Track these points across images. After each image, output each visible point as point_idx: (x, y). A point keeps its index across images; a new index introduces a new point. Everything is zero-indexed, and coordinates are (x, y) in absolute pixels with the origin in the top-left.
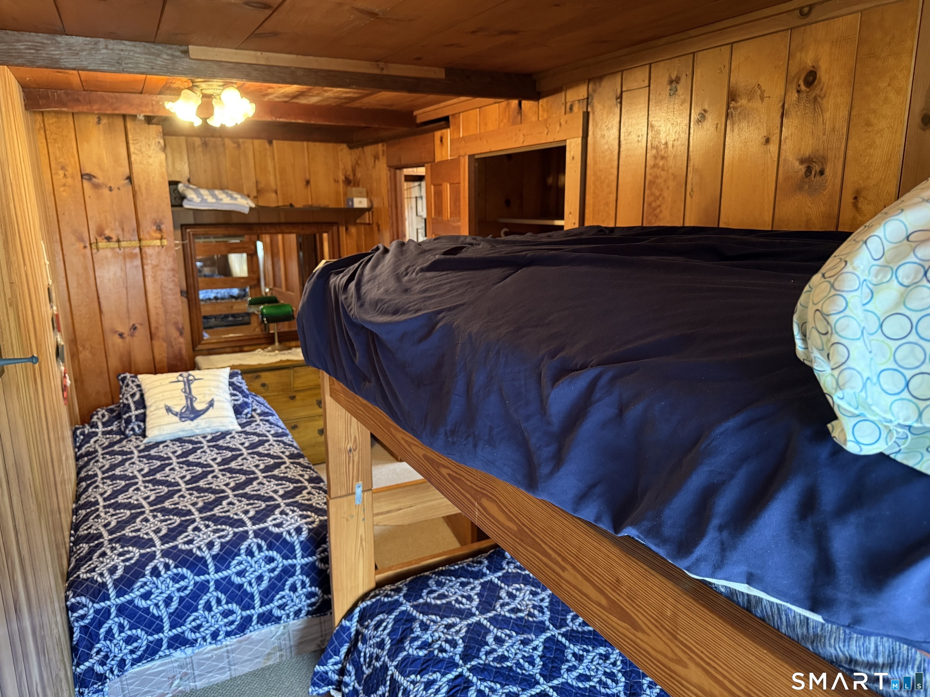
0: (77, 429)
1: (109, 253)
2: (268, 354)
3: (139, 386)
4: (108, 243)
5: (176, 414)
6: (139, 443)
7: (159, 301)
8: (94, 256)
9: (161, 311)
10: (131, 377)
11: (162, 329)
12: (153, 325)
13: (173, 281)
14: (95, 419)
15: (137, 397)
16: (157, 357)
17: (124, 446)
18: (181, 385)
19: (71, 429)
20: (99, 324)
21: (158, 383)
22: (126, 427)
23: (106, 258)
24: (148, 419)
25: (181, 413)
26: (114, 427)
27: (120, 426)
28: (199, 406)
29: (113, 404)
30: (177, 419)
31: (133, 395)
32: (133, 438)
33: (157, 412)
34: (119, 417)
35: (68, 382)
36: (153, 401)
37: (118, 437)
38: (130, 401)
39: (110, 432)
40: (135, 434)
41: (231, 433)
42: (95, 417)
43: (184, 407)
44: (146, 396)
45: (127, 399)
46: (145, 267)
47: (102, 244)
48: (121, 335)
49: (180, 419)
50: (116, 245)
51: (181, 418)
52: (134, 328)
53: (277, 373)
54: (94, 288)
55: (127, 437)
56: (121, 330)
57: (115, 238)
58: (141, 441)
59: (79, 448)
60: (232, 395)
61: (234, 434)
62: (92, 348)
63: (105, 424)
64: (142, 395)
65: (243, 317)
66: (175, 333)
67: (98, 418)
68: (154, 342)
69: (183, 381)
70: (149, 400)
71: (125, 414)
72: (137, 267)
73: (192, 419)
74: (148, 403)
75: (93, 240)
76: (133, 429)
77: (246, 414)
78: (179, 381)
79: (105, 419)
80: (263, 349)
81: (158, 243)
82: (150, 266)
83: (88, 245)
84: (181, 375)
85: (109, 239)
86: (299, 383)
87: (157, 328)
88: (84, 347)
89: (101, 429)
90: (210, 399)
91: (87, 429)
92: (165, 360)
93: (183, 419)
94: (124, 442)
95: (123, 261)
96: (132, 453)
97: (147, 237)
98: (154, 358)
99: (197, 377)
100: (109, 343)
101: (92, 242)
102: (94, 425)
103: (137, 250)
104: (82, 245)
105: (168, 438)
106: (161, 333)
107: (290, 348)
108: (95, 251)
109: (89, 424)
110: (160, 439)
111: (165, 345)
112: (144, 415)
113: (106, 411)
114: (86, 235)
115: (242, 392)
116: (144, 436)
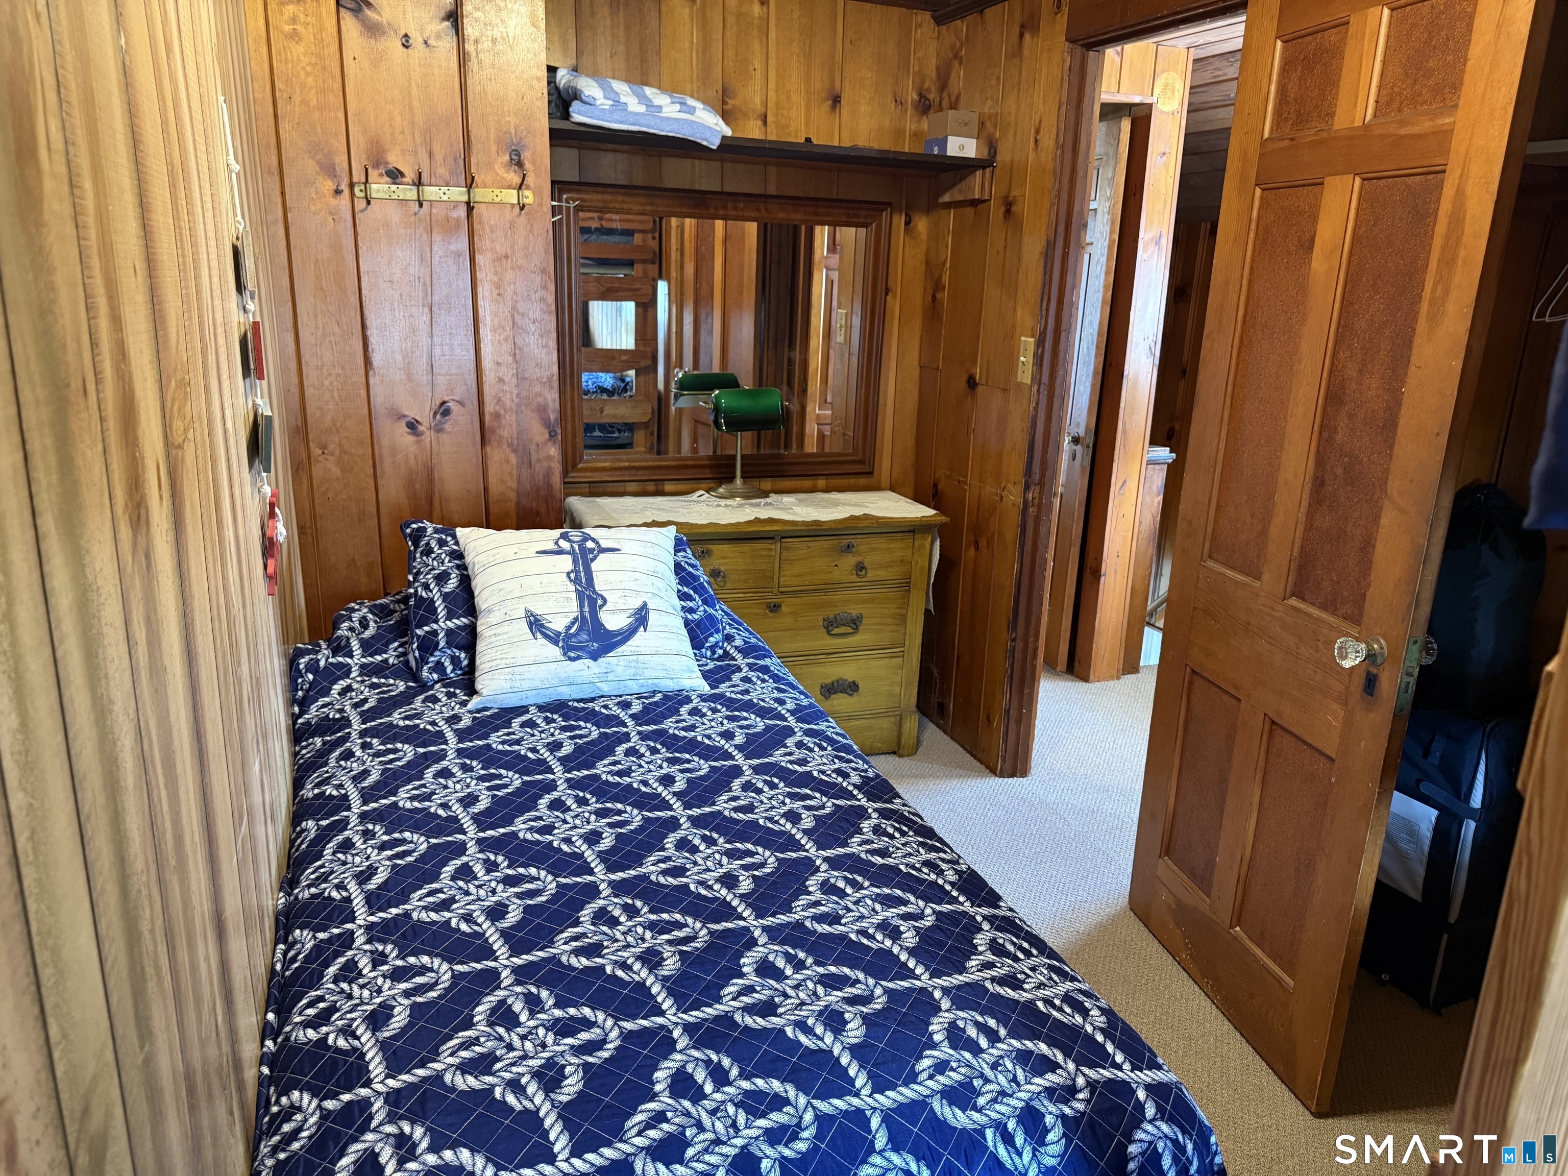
0: (299, 653)
1: (395, 215)
2: (723, 502)
3: (458, 555)
4: (394, 187)
5: (554, 638)
6: (457, 709)
7: (507, 347)
8: (359, 216)
9: (508, 374)
10: (436, 531)
11: (509, 419)
12: (489, 408)
13: (542, 299)
14: (343, 630)
15: (452, 584)
16: (495, 488)
17: (418, 716)
18: (566, 563)
19: (285, 654)
20: (363, 393)
21: (509, 552)
22: (423, 661)
23: (387, 225)
24: (480, 646)
25: (568, 636)
26: (391, 656)
27: (405, 654)
28: (613, 620)
29: (386, 594)
30: (555, 652)
31: (442, 578)
32: (439, 691)
33: (505, 628)
34: (403, 629)
35: (281, 531)
36: (495, 599)
37: (401, 686)
38: (435, 594)
39: (380, 670)
40: (444, 680)
41: (688, 700)
42: (345, 625)
43: (576, 619)
44: (478, 585)
45: (426, 587)
46: (479, 258)
47: (380, 188)
48: (412, 426)
49: (565, 654)
50: (410, 193)
51: (566, 649)
52: (443, 410)
53: (746, 547)
54: (355, 300)
55: (424, 687)
56: (412, 413)
57: (410, 176)
58: (464, 704)
59: (304, 704)
60: (683, 596)
61: (696, 701)
62: (344, 452)
63: (368, 647)
64: (466, 581)
65: (619, 431)
66: (539, 433)
67: (351, 629)
68: (488, 449)
69: (572, 552)
70: (485, 594)
71: (419, 626)
72: (458, 255)
73: (595, 656)
74: (483, 601)
75: (358, 176)
76: (439, 667)
77: (713, 649)
78: (561, 552)
79: (368, 634)
80: (708, 491)
81: (511, 196)
82: (489, 255)
83: (344, 187)
84: (564, 536)
85: (395, 175)
86: (791, 576)
87: (497, 416)
88: (324, 447)
89: (357, 659)
90: (638, 604)
91: (324, 657)
92: (513, 496)
93: (572, 654)
94: (418, 702)
95: (425, 237)
96: (440, 737)
97: (489, 180)
98: (486, 489)
99: (604, 544)
100: (384, 441)
101: (355, 180)
102: (340, 648)
103: (462, 212)
104: (329, 185)
105: (531, 699)
106: (507, 429)
107: (765, 494)
108: (360, 204)
109: (329, 641)
110: (512, 701)
111: (513, 459)
112: (472, 633)
113: (371, 611)
114: (341, 160)
115: (699, 589)
116: (472, 691)
